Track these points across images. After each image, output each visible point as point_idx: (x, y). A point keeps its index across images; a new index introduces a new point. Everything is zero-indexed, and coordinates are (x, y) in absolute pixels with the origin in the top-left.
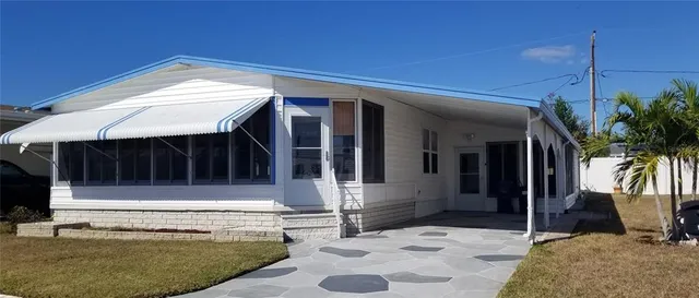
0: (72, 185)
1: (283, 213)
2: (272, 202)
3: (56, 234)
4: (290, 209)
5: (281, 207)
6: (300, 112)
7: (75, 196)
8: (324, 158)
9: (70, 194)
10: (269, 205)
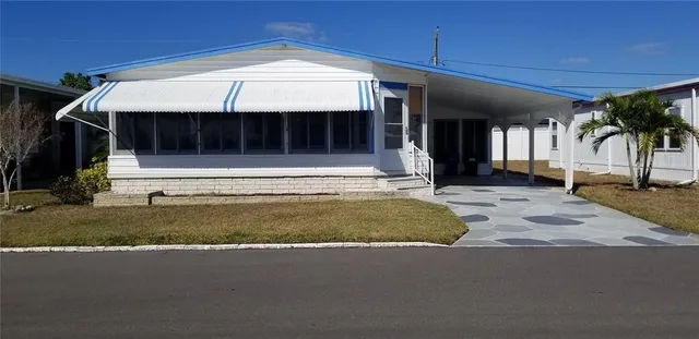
0: (137, 154)
1: (379, 177)
2: (372, 168)
3: (150, 202)
4: (384, 174)
5: (378, 173)
6: (390, 94)
7: (142, 165)
8: (404, 132)
9: (137, 163)
10: (370, 170)
